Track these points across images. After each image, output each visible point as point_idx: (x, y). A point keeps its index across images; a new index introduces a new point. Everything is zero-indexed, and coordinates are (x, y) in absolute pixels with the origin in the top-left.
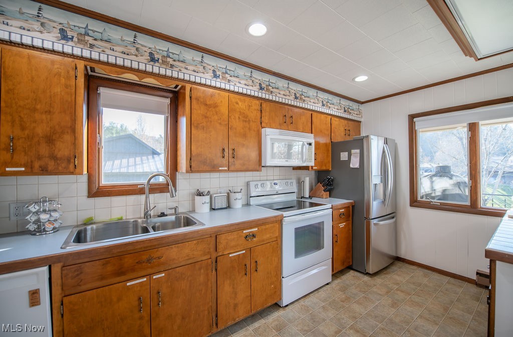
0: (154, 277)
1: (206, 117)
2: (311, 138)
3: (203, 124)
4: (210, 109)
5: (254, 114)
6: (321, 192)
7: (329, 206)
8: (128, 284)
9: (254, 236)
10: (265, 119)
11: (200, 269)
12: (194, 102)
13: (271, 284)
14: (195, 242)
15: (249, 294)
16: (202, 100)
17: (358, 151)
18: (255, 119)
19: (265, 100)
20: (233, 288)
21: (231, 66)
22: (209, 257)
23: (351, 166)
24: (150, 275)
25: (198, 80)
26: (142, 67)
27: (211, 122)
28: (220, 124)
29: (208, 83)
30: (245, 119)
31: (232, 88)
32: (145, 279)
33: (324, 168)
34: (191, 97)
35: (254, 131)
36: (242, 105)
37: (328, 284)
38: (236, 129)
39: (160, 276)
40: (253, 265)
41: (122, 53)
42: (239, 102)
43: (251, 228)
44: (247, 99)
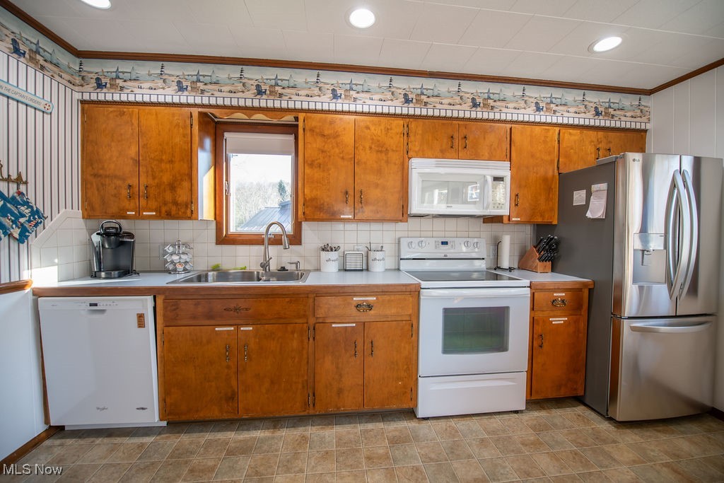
0: (242, 329)
1: (323, 152)
2: (504, 169)
3: (318, 161)
4: (329, 141)
5: (394, 140)
6: (533, 262)
7: (527, 282)
8: (217, 329)
9: (370, 307)
10: (415, 146)
11: (293, 333)
12: (308, 134)
13: (399, 379)
14: (287, 300)
15: (361, 382)
16: (318, 131)
17: (604, 186)
18: (396, 147)
19: (414, 117)
20: (337, 368)
21: (358, 78)
22: (305, 321)
23: (589, 215)
24: (238, 326)
25: (312, 106)
26: (249, 103)
27: (330, 156)
28: (343, 158)
29: (326, 107)
30: (381, 149)
31: (359, 109)
32: (232, 328)
33: (539, 220)
34: (304, 129)
35: (395, 164)
36: (377, 130)
37: (516, 412)
38: (365, 163)
39: (247, 329)
40: (368, 346)
41: (229, 92)
42: (371, 126)
43: (366, 296)
44: (383, 119)
